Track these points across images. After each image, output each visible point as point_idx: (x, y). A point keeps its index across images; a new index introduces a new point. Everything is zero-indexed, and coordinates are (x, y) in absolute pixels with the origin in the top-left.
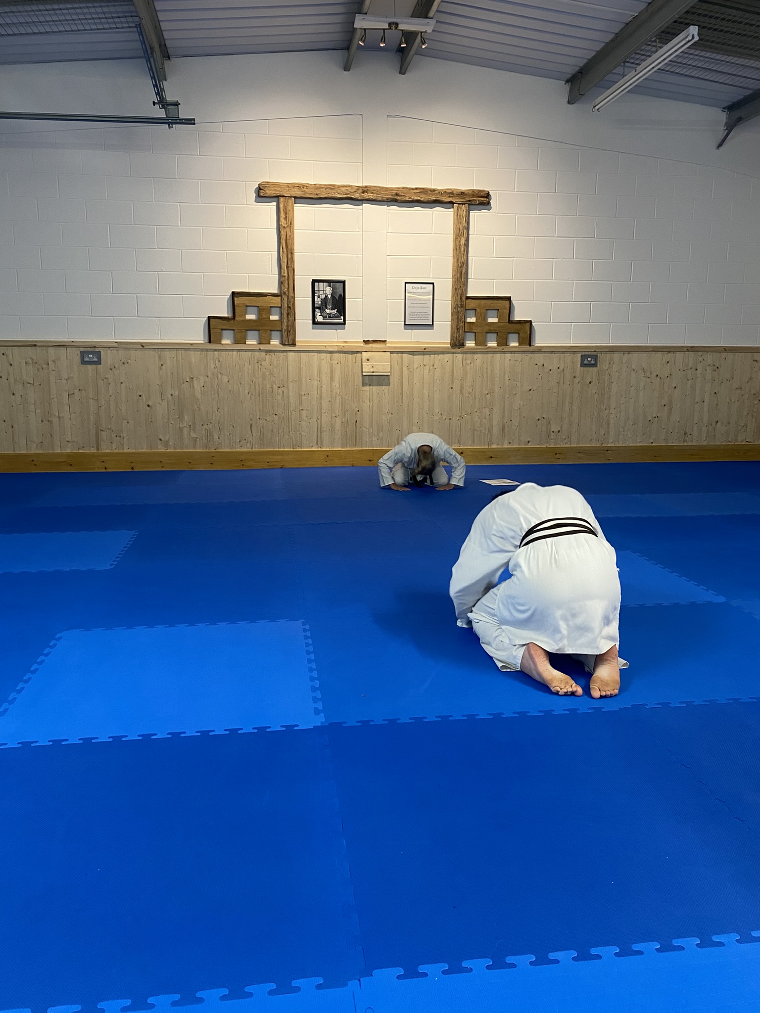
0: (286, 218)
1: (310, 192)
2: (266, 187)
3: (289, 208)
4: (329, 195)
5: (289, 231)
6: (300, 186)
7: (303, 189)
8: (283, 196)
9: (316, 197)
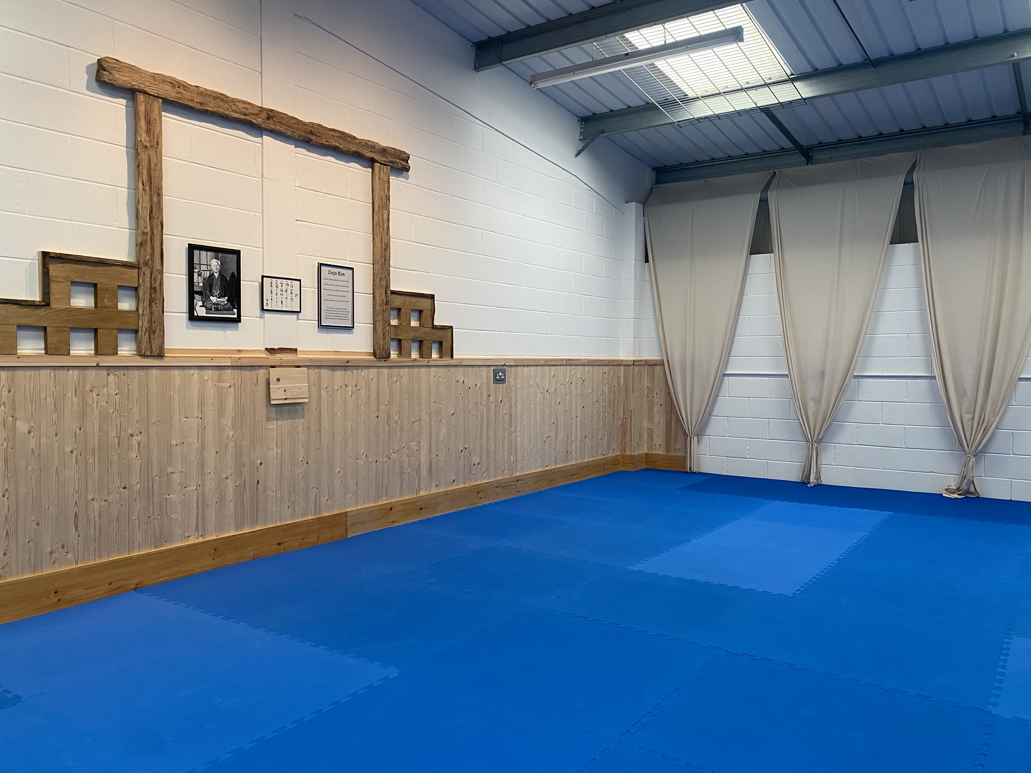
0: (148, 131)
1: (190, 98)
2: (114, 67)
3: (155, 115)
4: (220, 110)
5: (155, 155)
6: (175, 83)
7: (178, 89)
8: (145, 93)
9: (199, 107)
